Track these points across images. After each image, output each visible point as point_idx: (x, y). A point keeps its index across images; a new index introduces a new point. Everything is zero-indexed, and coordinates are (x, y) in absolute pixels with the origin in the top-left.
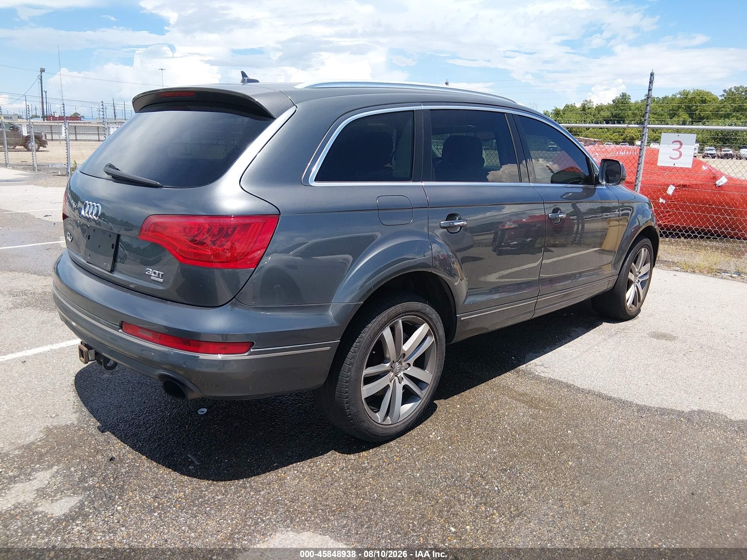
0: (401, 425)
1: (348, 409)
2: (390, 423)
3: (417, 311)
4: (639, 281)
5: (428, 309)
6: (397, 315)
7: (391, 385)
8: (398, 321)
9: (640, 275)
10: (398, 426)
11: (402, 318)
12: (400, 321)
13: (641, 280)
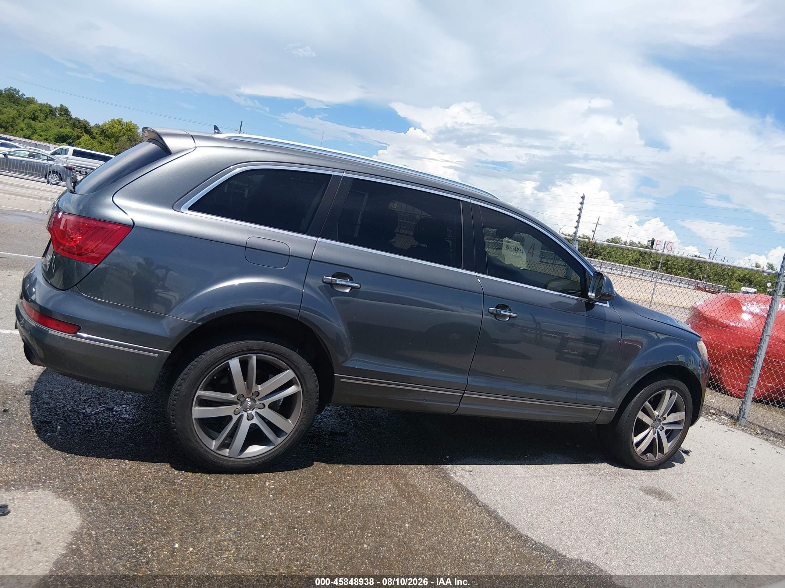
0: (240, 462)
1: (173, 421)
2: (227, 455)
3: (277, 354)
4: (663, 428)
5: (295, 356)
6: (252, 351)
7: (235, 418)
8: (251, 357)
9: (664, 422)
10: (237, 461)
11: (258, 355)
12: (254, 358)
13: (666, 428)
